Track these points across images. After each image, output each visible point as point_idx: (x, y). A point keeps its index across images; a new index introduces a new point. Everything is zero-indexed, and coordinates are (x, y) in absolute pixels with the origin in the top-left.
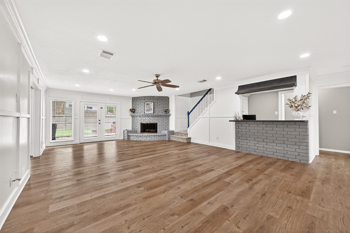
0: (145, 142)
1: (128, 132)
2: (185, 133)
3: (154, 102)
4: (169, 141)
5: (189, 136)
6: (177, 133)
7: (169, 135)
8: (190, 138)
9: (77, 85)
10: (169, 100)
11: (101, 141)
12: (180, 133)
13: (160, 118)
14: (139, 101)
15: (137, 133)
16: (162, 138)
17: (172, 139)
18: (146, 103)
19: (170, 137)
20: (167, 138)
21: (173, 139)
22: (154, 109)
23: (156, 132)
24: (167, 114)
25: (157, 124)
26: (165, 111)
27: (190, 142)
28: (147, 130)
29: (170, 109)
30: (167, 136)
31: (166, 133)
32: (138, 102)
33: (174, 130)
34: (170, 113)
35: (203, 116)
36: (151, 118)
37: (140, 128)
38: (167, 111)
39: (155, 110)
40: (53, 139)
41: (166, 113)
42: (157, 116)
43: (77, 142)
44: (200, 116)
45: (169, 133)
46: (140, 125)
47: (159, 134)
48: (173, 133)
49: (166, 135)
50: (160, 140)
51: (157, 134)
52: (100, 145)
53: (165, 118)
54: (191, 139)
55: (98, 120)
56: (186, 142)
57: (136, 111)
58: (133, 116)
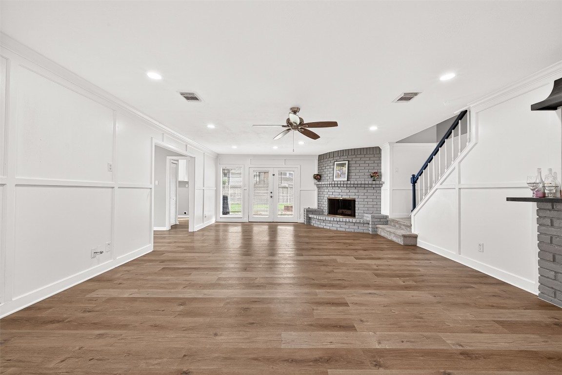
0: (330, 230)
1: (309, 211)
2: (407, 223)
3: (349, 161)
4: (375, 236)
5: (414, 231)
6: (393, 221)
7: (374, 223)
8: (416, 237)
9: (234, 147)
10: (380, 153)
11: (273, 222)
12: (397, 222)
13: (362, 191)
14: (327, 160)
15: (323, 214)
16: (361, 229)
17: (381, 232)
18: (335, 163)
19: (377, 228)
20: (370, 229)
21: (383, 234)
22: (348, 172)
23: (353, 215)
24: (374, 182)
25: (354, 201)
26: (372, 177)
27: (415, 246)
28: (340, 211)
29: (383, 171)
30: (371, 226)
31: (368, 219)
32: (324, 163)
33: (388, 215)
34: (383, 179)
35: (445, 185)
36: (344, 190)
37: (327, 206)
38: (376, 176)
39: (351, 174)
40: (224, 213)
41: (374, 180)
42: (356, 186)
43: (246, 220)
44: (438, 186)
45: (375, 220)
46: (327, 201)
47: (358, 221)
48: (385, 220)
49: (369, 224)
50: (356, 231)
51: (354, 220)
52: (273, 228)
53: (371, 191)
54: (418, 240)
55: (269, 192)
56: (402, 243)
57: (323, 178)
58: (319, 187)
